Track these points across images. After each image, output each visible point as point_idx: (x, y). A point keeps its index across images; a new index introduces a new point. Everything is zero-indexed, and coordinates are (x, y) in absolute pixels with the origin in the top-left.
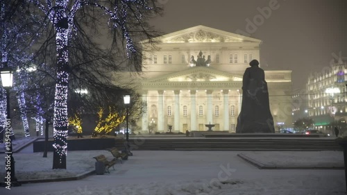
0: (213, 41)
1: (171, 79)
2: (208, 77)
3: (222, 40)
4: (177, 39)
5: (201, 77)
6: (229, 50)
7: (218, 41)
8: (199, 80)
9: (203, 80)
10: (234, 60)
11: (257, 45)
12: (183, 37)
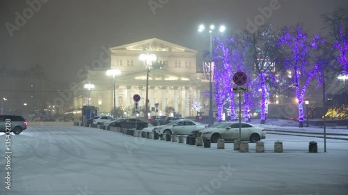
0: (164, 50)
1: (137, 78)
2: (163, 77)
3: (170, 50)
4: (138, 47)
5: (159, 77)
6: (175, 57)
7: (167, 50)
8: (157, 79)
9: (160, 79)
10: (178, 65)
11: (194, 54)
12: (143, 46)
